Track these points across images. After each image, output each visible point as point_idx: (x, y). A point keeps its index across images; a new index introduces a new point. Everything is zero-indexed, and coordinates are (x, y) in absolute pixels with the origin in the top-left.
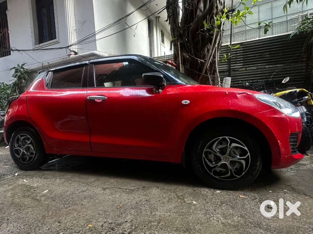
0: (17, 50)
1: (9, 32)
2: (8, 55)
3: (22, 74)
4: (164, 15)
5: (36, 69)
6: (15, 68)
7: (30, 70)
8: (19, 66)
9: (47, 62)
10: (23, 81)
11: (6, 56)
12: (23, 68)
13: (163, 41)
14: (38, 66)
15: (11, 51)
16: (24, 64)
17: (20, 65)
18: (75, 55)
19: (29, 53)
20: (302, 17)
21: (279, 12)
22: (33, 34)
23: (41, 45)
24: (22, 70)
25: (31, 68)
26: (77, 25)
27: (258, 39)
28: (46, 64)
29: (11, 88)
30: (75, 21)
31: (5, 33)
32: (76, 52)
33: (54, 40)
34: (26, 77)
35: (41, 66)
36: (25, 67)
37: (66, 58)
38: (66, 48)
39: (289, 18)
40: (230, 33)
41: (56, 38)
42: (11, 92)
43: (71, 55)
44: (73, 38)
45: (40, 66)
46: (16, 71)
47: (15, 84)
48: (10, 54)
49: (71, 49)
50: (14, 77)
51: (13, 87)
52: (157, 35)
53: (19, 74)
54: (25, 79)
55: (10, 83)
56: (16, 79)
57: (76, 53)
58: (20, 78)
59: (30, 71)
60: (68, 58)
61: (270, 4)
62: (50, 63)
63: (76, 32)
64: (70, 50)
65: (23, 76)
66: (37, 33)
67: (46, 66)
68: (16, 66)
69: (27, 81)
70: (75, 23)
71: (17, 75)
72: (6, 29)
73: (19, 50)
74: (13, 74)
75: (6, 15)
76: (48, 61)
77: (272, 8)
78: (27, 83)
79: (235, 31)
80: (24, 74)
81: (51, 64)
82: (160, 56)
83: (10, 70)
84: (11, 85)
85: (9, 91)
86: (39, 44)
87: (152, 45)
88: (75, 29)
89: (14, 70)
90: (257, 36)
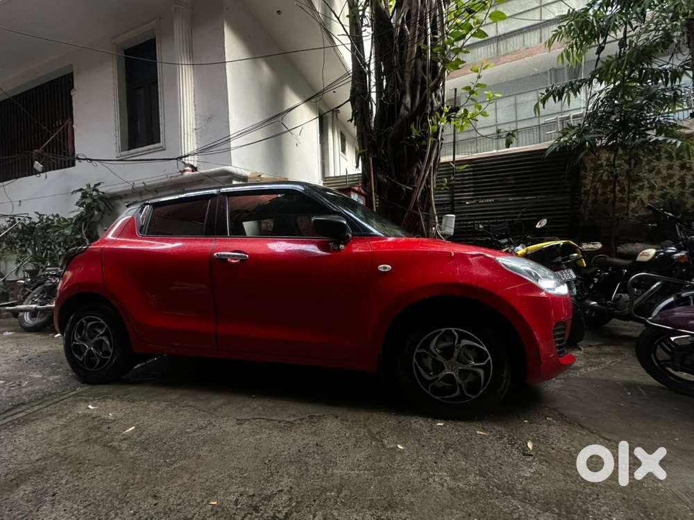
0: (87, 159)
1: (74, 126)
2: (69, 167)
3: (94, 200)
4: (347, 111)
5: (121, 192)
6: (81, 190)
7: (109, 194)
8: (89, 186)
9: (142, 181)
10: (96, 213)
11: (65, 167)
12: (97, 191)
13: (343, 150)
14: (124, 189)
15: (77, 161)
16: (99, 184)
17: (92, 186)
18: (193, 171)
19: (107, 164)
20: (562, 120)
21: (527, 111)
22: (118, 134)
23: (132, 151)
24: (94, 193)
25: (111, 191)
26: (198, 122)
27: (495, 151)
28: (139, 185)
29: (72, 226)
30: (196, 115)
31: (67, 128)
32: (195, 166)
33: (157, 145)
34: (102, 206)
35: (130, 188)
36: (100, 189)
37: (177, 176)
38: (176, 159)
39: (542, 121)
40: (452, 140)
41: (159, 142)
42: (73, 231)
43: (185, 171)
44: (190, 144)
45: (127, 188)
46: (84, 196)
47: (80, 218)
48: (73, 165)
49: (186, 162)
50: (80, 206)
51: (75, 224)
52: (334, 140)
53: (88, 201)
54: (99, 210)
55: (72, 216)
56: (82, 209)
57: (194, 169)
58: (89, 208)
59: (108, 197)
60: (180, 177)
61: (512, 99)
62: (147, 184)
63: (197, 133)
64: (184, 163)
65: (96, 204)
66: (127, 130)
67: (139, 188)
68: (85, 187)
69: (104, 213)
70: (195, 118)
71: (85, 203)
72: (69, 121)
73: (91, 160)
74: (77, 200)
75: (71, 97)
76: (144, 181)
77: (516, 104)
78: (102, 217)
79: (460, 137)
80: (99, 201)
81: (148, 186)
82: (338, 175)
83: (72, 193)
84: (72, 219)
85: (68, 232)
86: (129, 149)
87: (326, 157)
88: (194, 128)
89: (80, 194)
90: (495, 147)
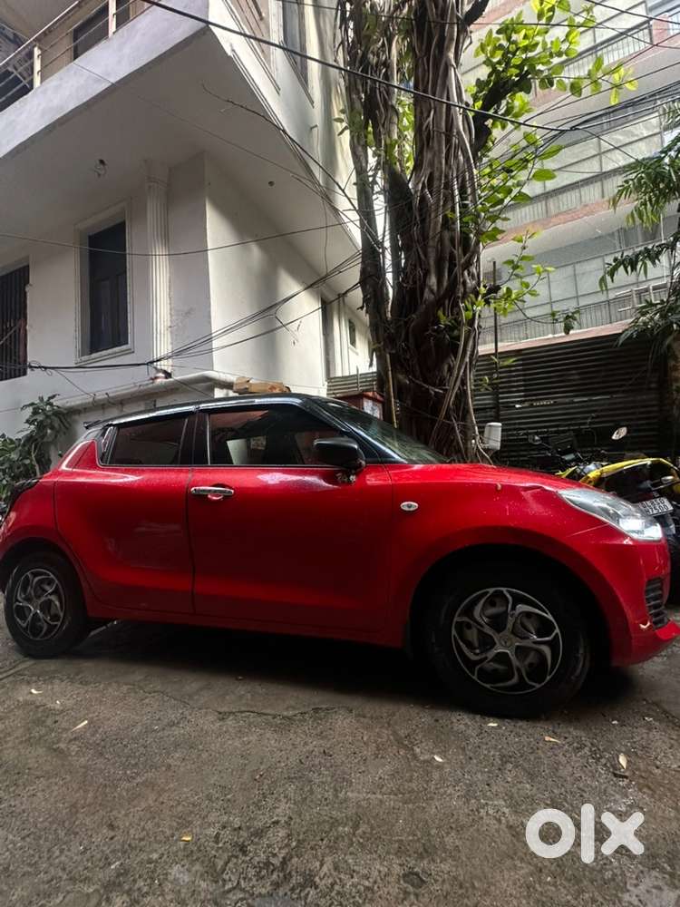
13: (353, 342)
20: (639, 293)
21: (589, 283)
27: (550, 336)
39: (612, 295)
40: (493, 324)
52: (340, 331)
61: (570, 269)
77: (575, 275)
79: (502, 320)
90: (550, 331)
